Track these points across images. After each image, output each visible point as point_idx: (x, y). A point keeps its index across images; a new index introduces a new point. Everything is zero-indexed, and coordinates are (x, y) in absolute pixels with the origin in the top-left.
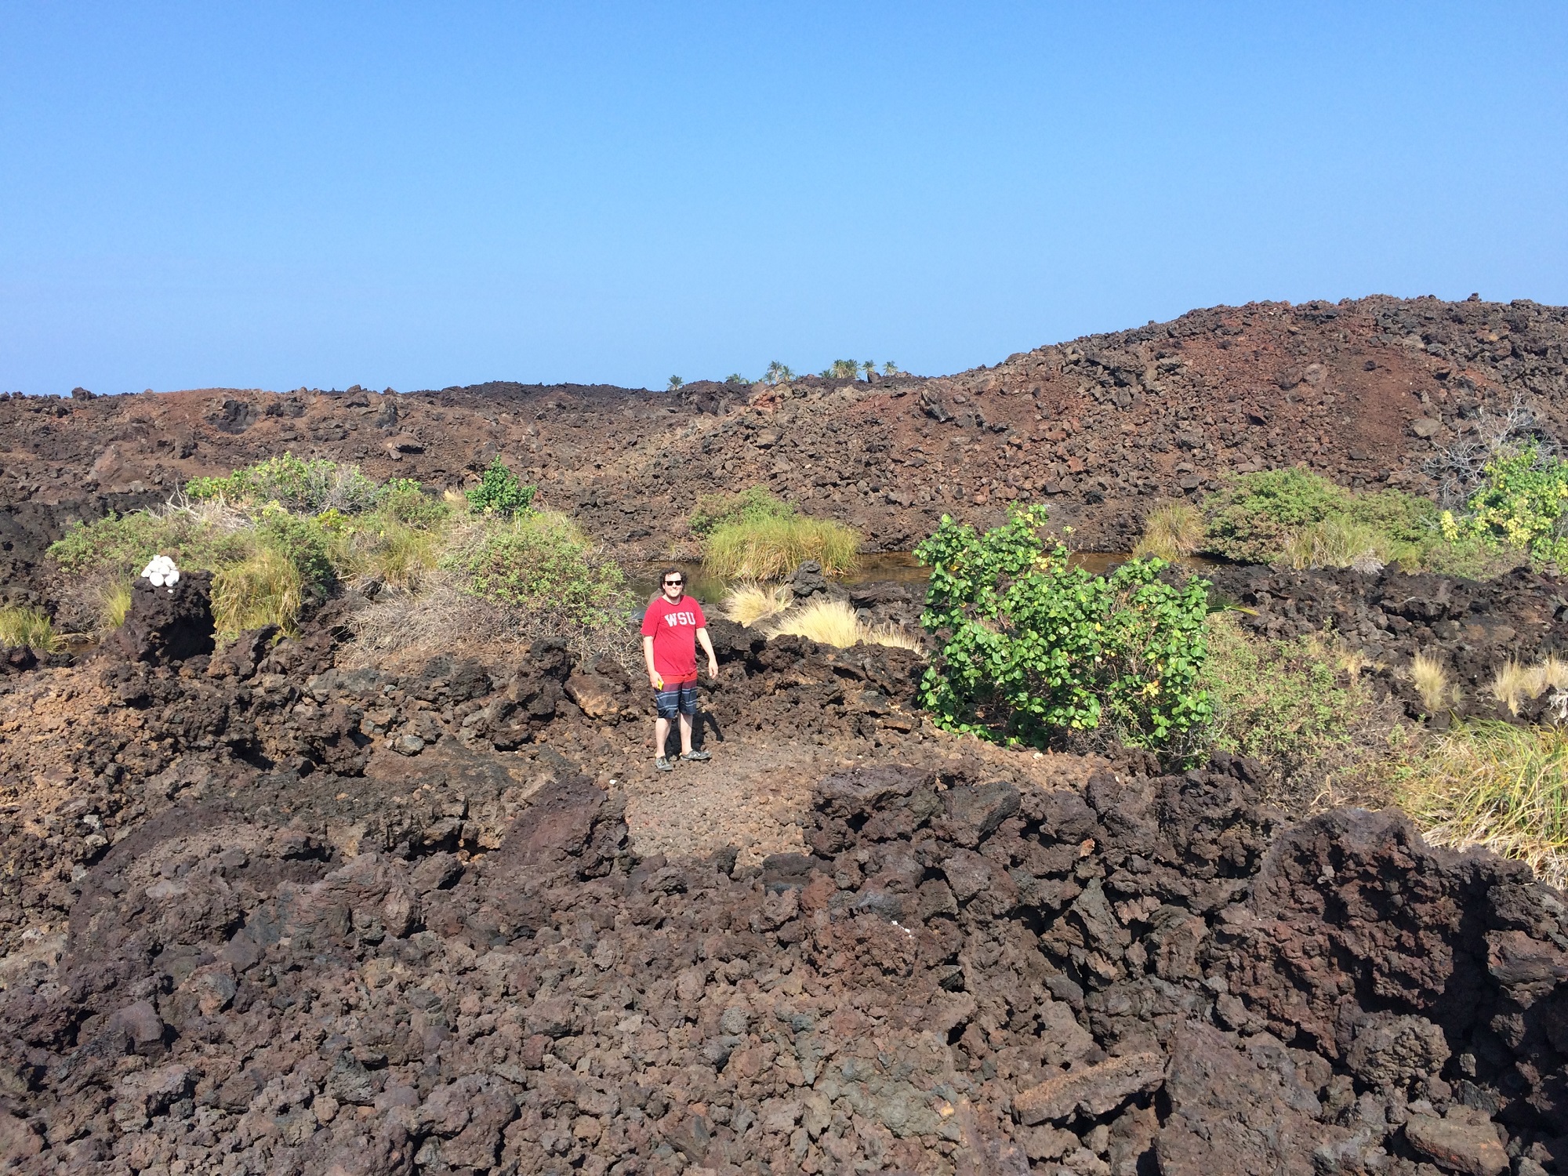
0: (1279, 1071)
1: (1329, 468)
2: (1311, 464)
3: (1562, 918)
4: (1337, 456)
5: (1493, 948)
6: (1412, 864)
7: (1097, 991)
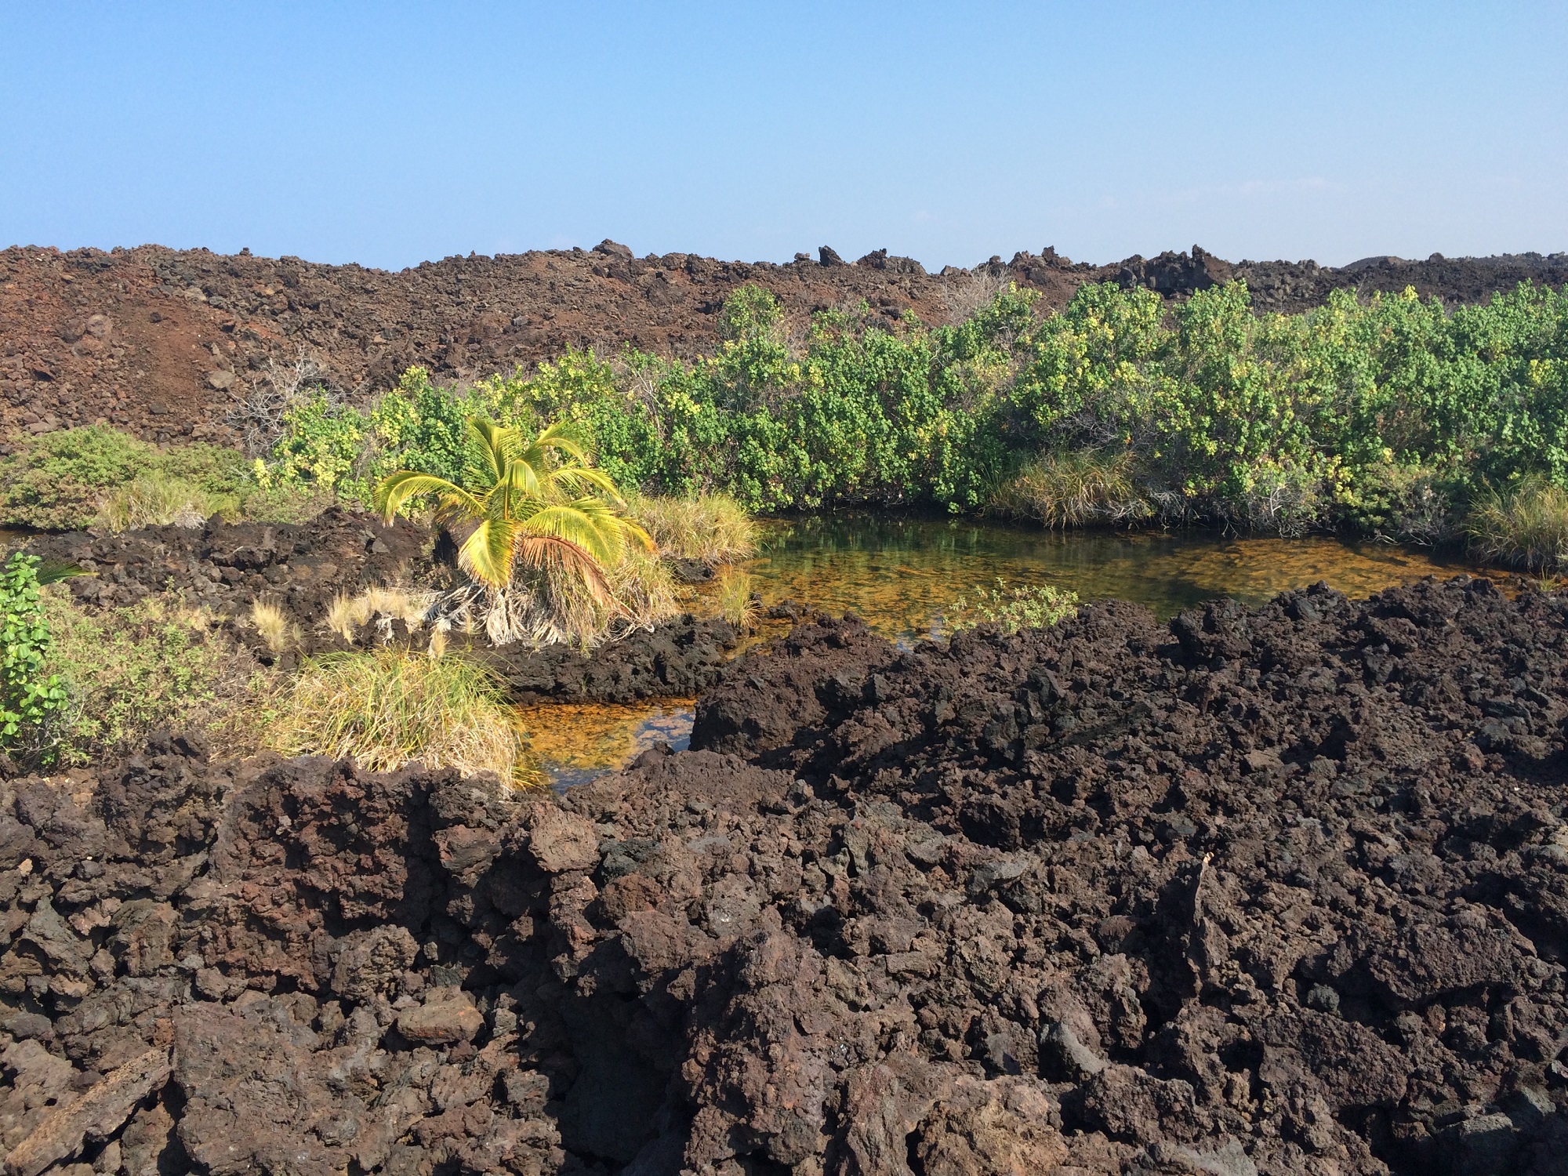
0: (274, 1020)
1: (131, 424)
2: (111, 421)
3: (487, 805)
4: (136, 411)
5: (443, 846)
6: (362, 793)
7: (68, 1013)
